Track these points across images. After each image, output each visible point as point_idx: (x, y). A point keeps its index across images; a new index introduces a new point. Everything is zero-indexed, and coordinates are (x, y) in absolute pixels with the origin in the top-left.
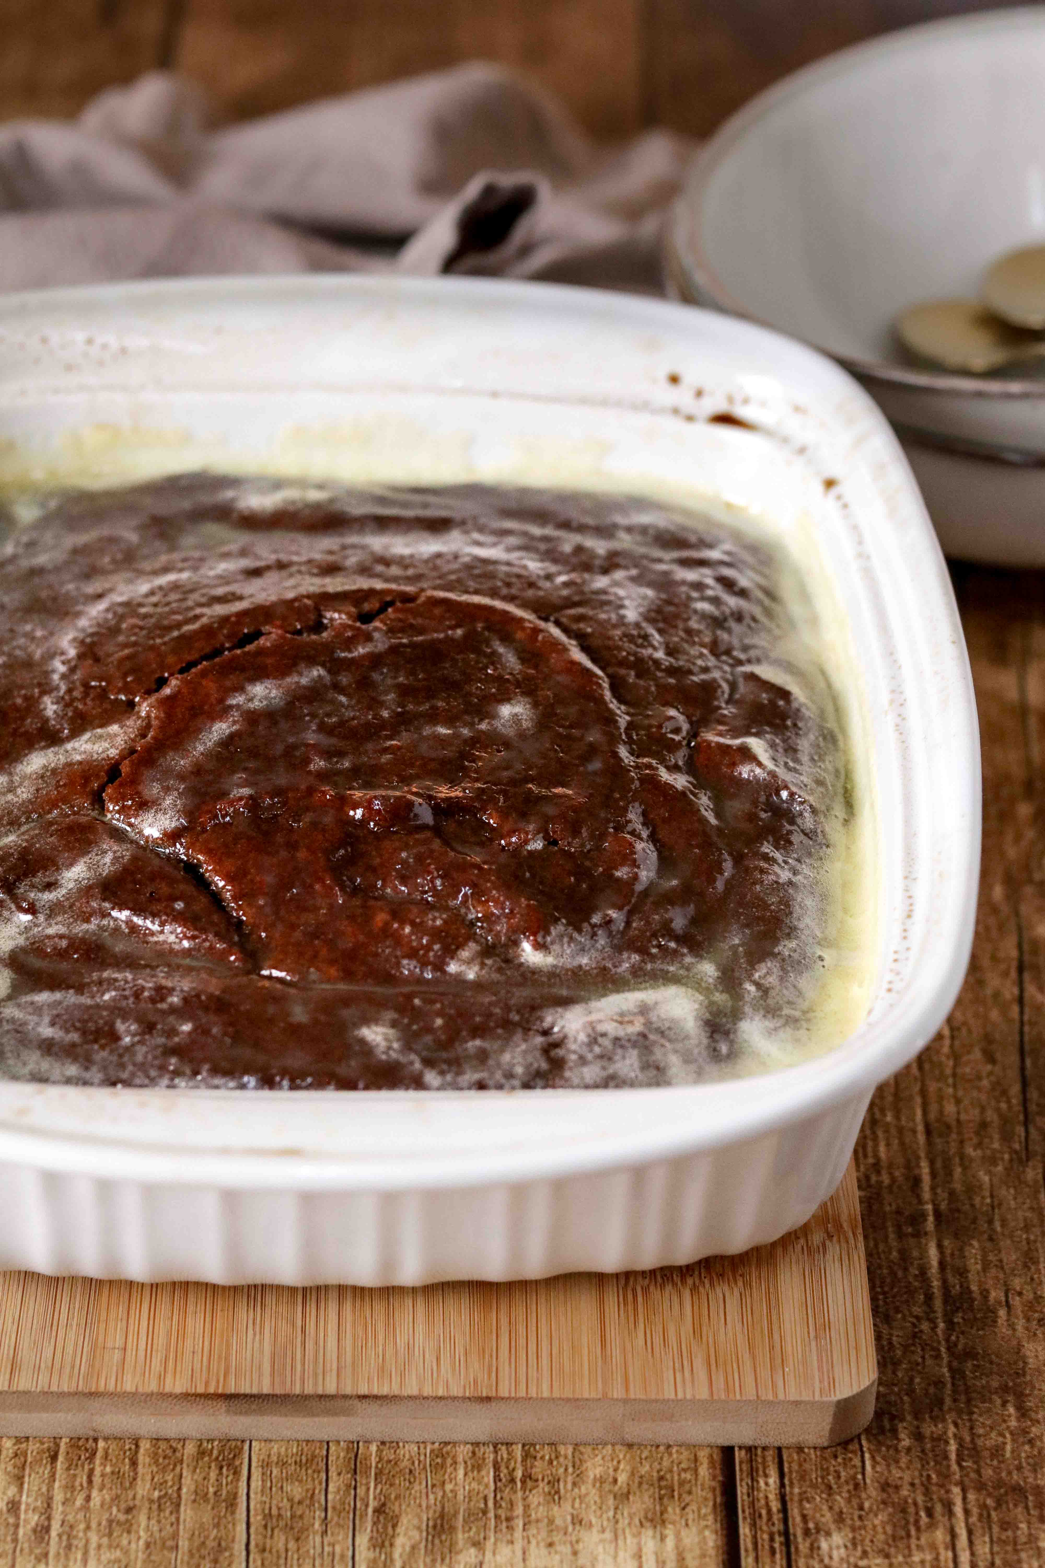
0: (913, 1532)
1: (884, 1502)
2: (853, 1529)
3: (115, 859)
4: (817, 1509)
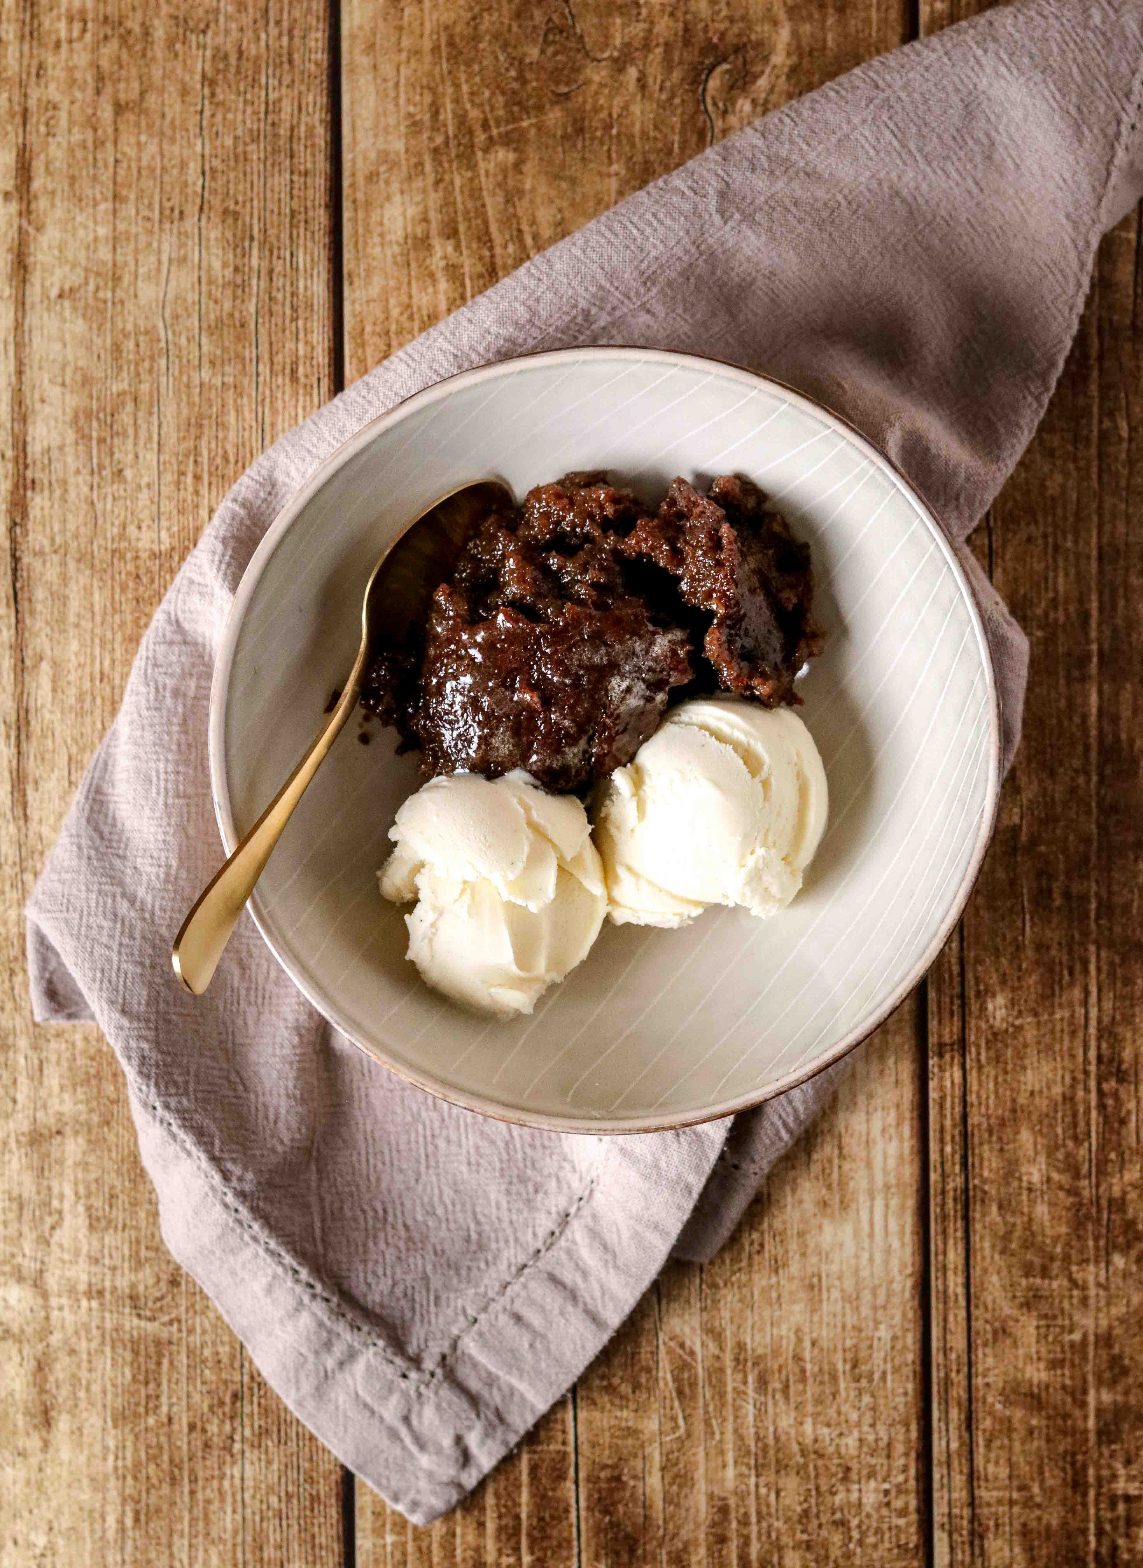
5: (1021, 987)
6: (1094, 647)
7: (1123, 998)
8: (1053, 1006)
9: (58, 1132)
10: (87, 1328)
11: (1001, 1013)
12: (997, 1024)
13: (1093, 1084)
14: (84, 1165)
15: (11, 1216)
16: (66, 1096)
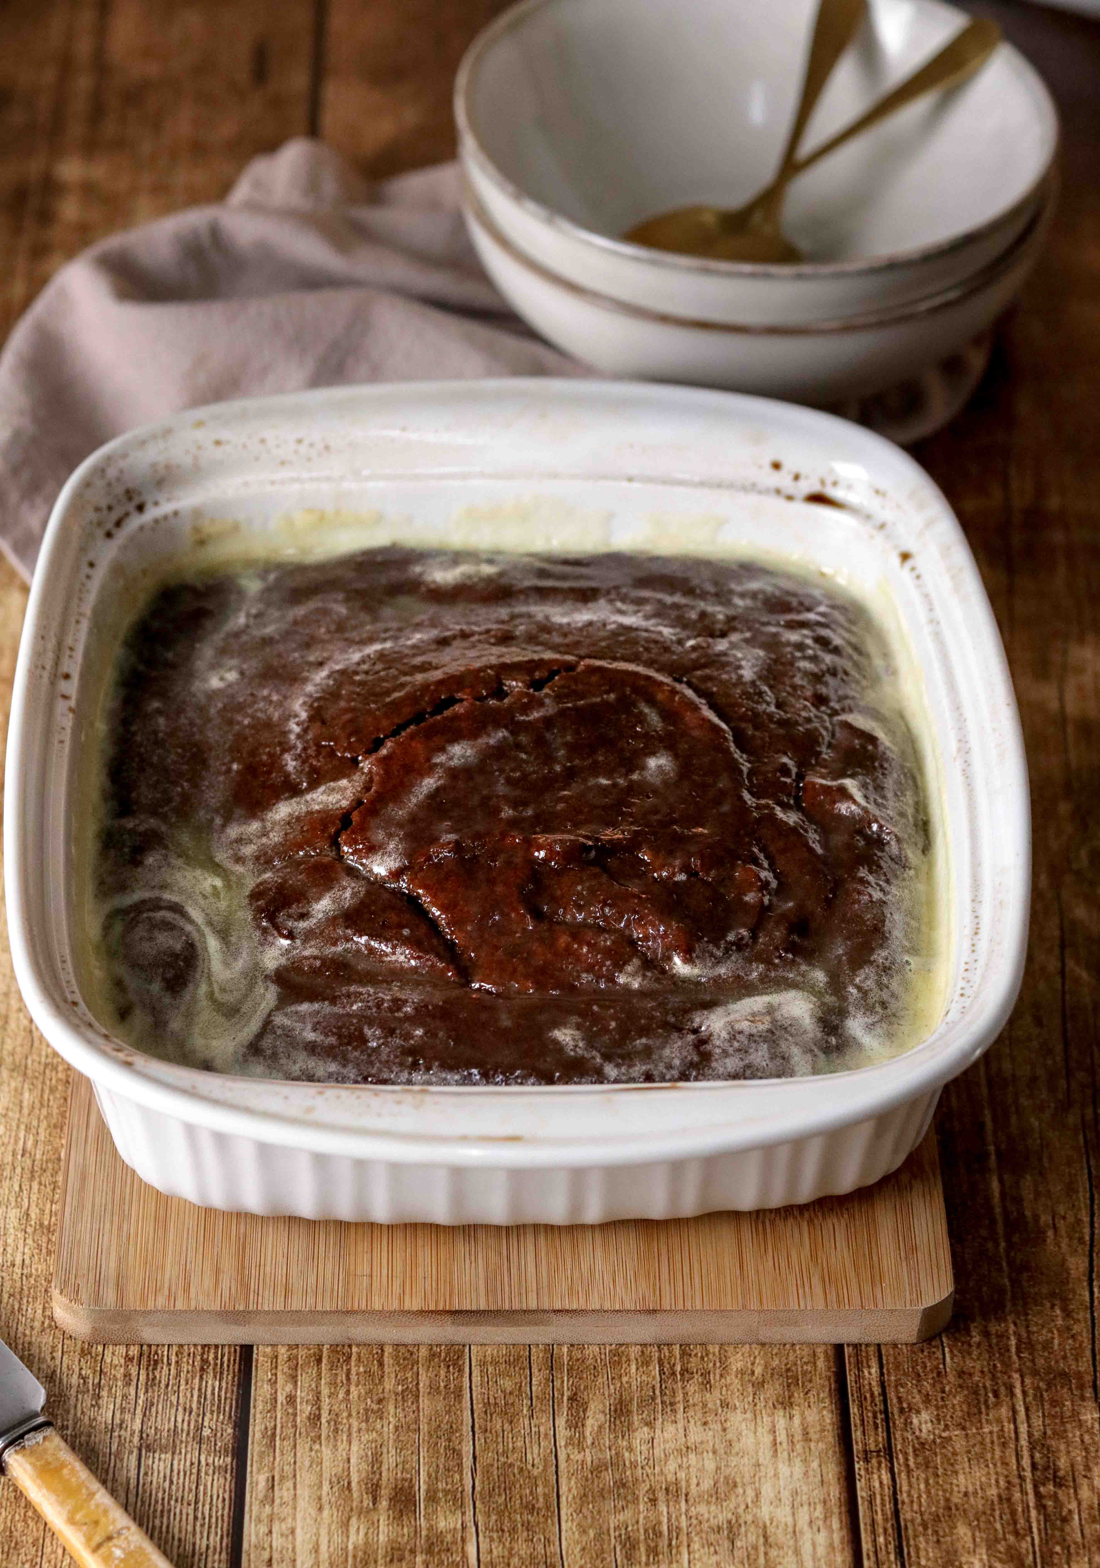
0: (983, 1410)
1: (961, 1386)
2: (937, 1408)
3: (354, 895)
4: (908, 1392)
5: (946, 1406)
6: (992, 1148)
7: (1053, 1416)
8: (980, 1421)
11: (926, 1427)
12: (924, 1435)
13: (1029, 1487)
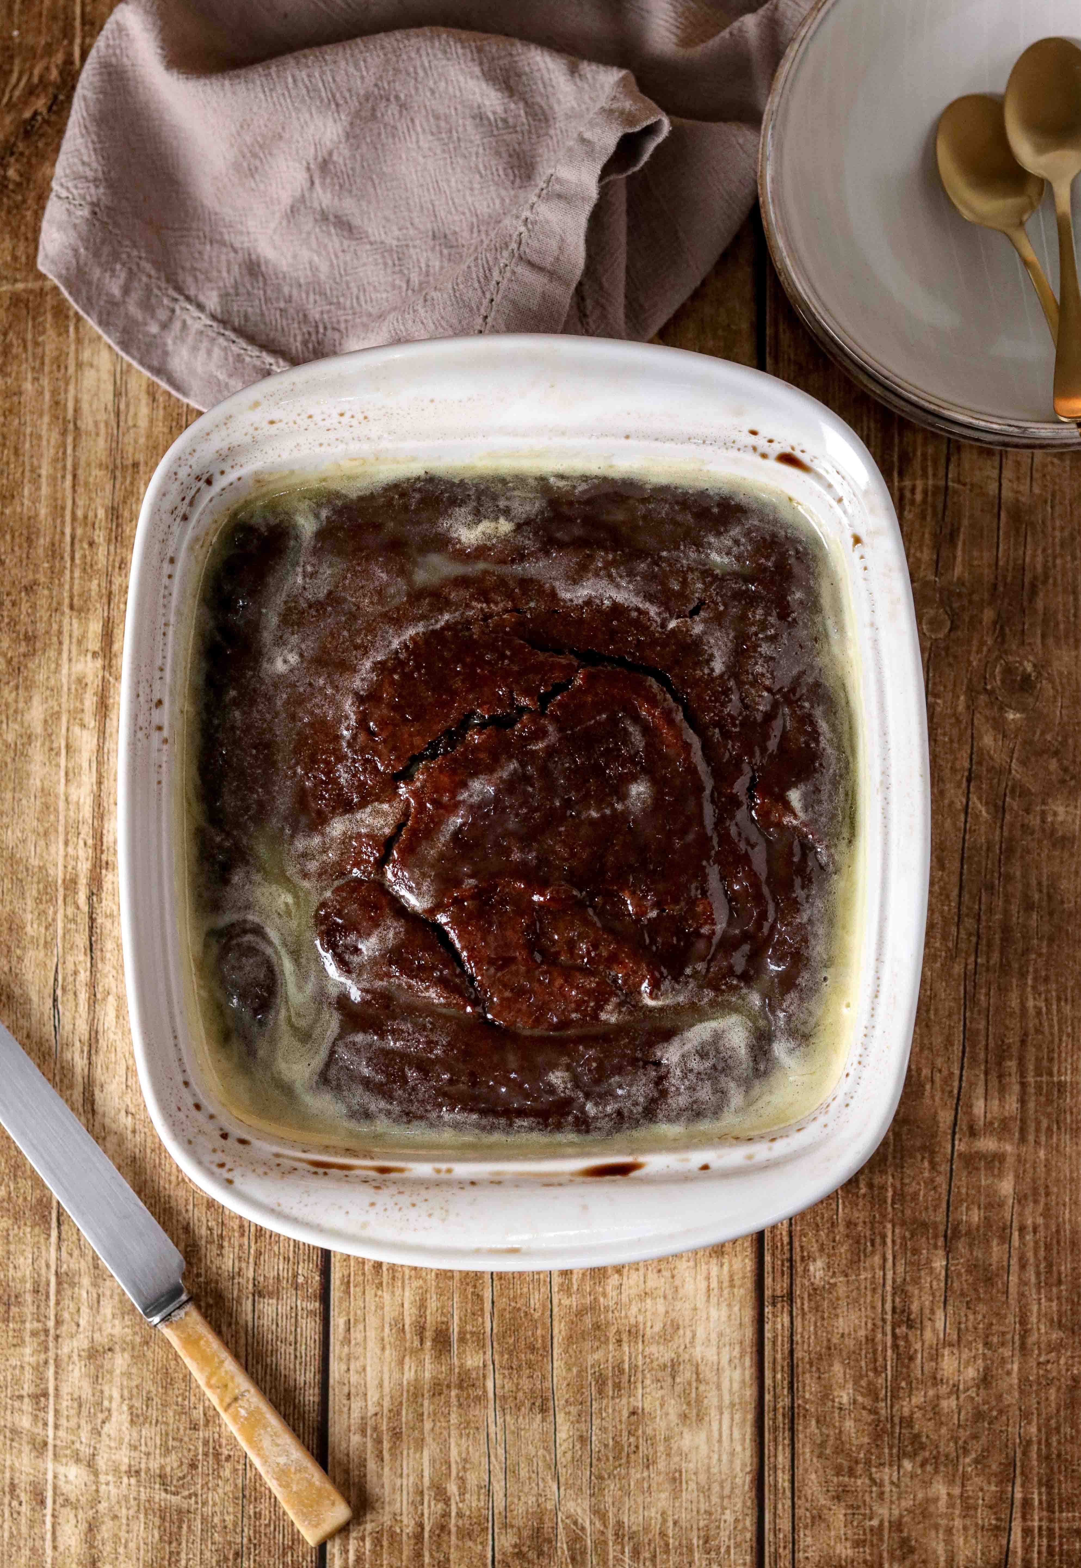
0: (862, 1258)
1: (847, 1236)
2: (829, 1256)
4: (809, 1242)
5: (834, 1255)
7: (912, 1264)
8: (858, 1269)
9: (110, 1350)
10: (126, 1498)
11: (820, 1274)
12: (817, 1281)
13: (889, 1328)
14: (128, 1375)
15: (73, 1412)
16: (117, 1322)
